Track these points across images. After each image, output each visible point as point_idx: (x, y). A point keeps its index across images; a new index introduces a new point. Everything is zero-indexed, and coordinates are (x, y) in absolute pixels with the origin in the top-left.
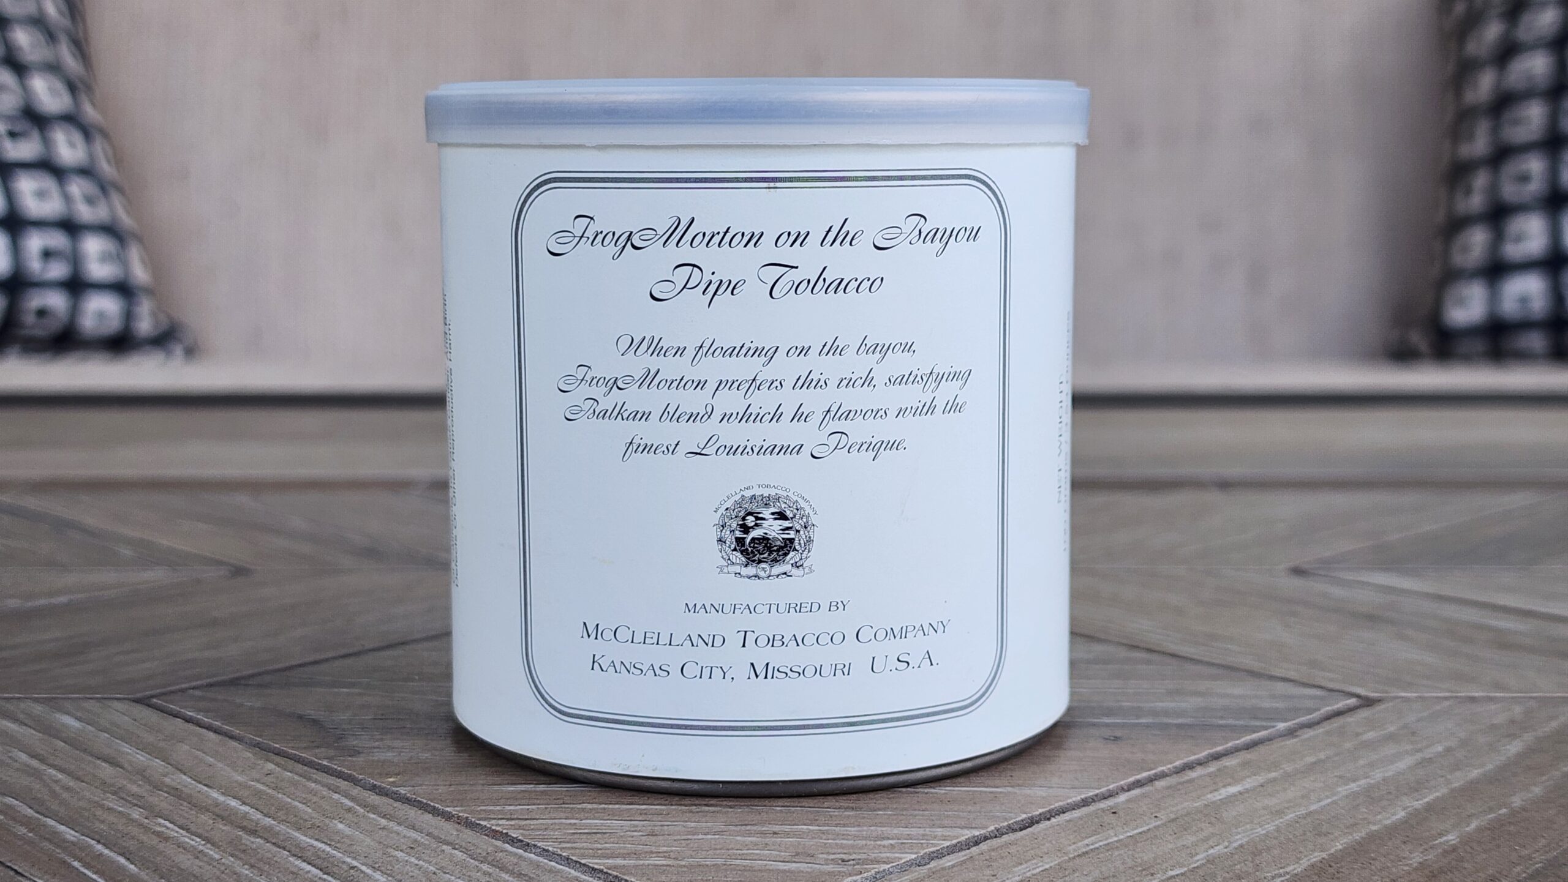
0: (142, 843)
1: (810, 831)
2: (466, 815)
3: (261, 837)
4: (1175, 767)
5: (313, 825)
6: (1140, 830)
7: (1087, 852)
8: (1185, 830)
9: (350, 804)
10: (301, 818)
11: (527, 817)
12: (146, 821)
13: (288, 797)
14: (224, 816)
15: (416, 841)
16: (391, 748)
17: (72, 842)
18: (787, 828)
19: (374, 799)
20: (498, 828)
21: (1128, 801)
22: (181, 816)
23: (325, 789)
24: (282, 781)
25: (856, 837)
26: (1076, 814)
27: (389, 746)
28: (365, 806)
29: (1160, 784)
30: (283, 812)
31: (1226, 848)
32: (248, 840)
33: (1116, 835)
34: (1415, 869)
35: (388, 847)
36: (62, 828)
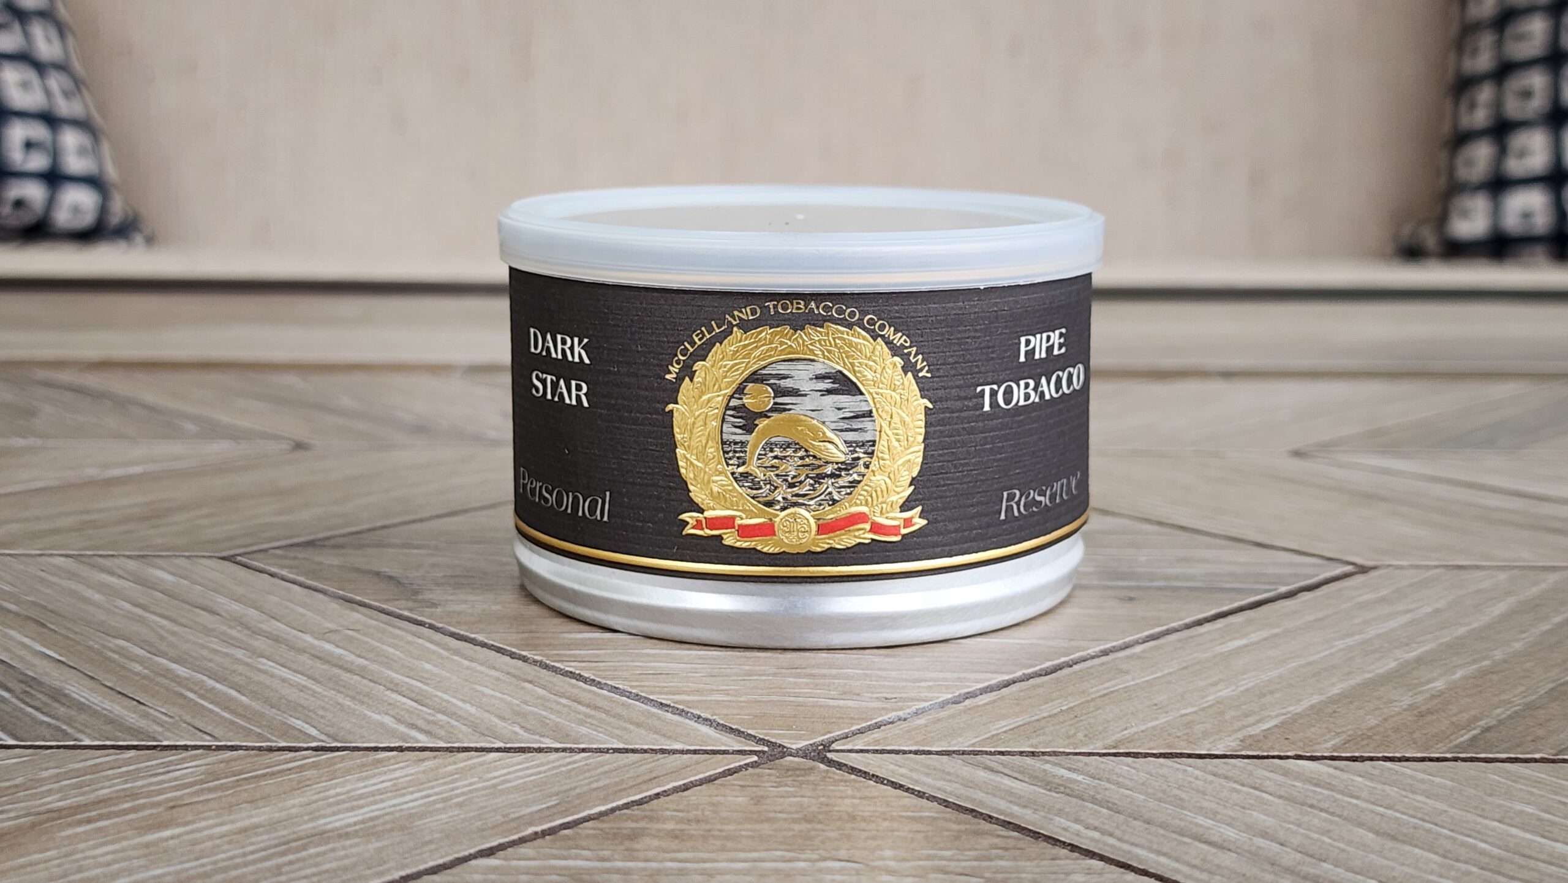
0: (250, 678)
2: (541, 658)
5: (403, 665)
6: (1154, 676)
7: (1106, 694)
8: (1196, 676)
9: (435, 648)
10: (392, 660)
11: (596, 660)
12: (250, 660)
13: (377, 641)
14: (320, 657)
15: (498, 679)
17: (184, 677)
19: (454, 643)
20: (568, 669)
21: (1145, 651)
22: (281, 656)
23: (409, 635)
24: (370, 628)
25: (896, 680)
26: (1097, 661)
27: (462, 600)
29: (1171, 638)
30: (374, 654)
34: (1405, 710)
35: (473, 683)
36: (174, 666)
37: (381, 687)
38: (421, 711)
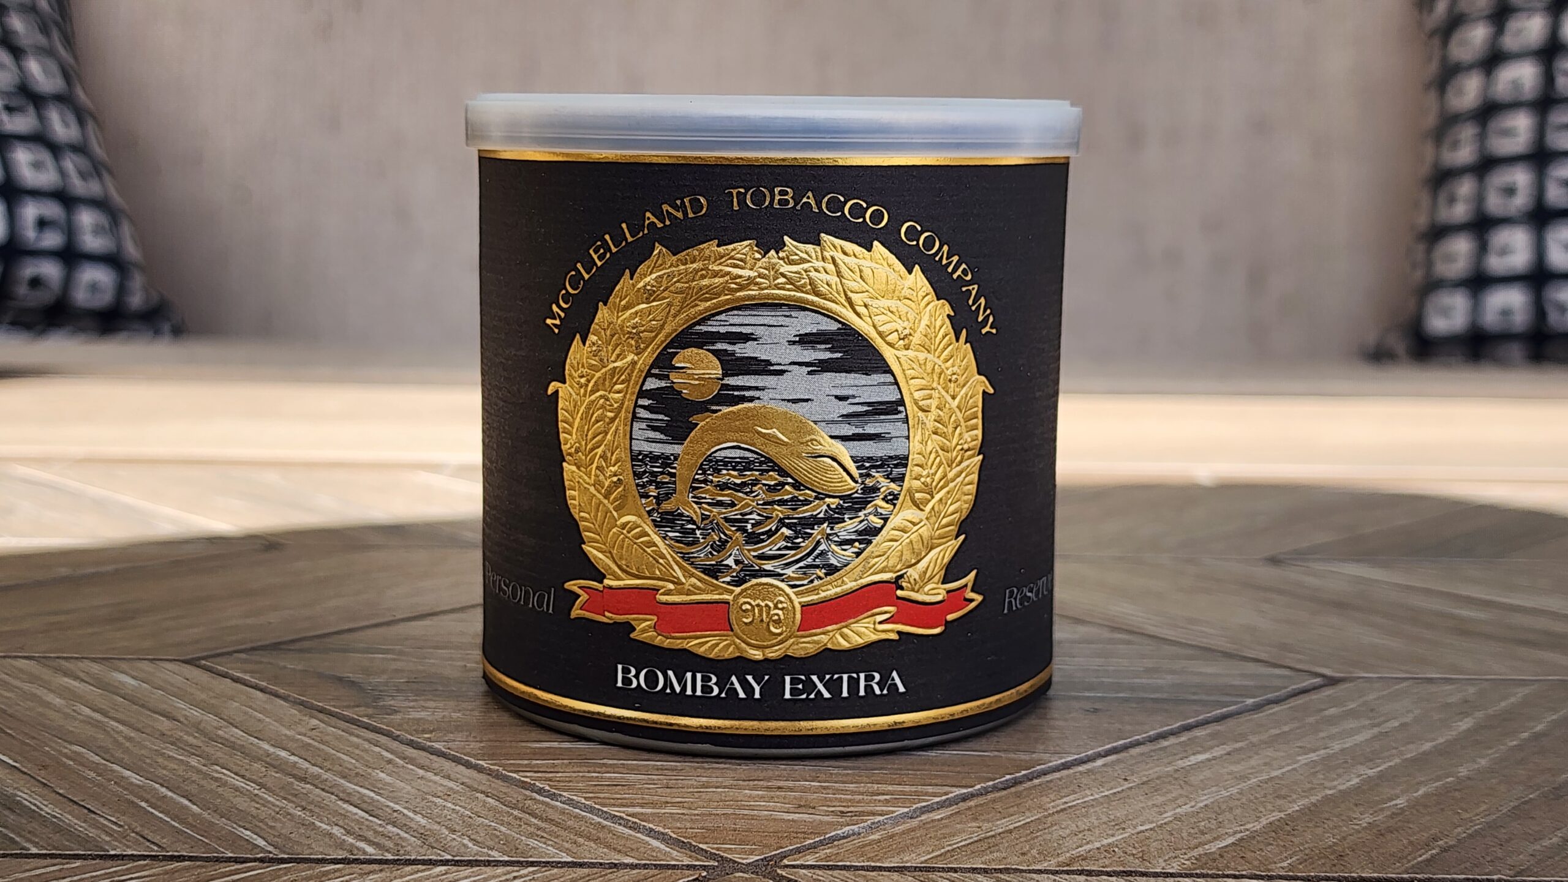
0: (203, 786)
1: (812, 786)
2: (497, 768)
3: (308, 783)
4: (1149, 736)
6: (1115, 791)
7: (1065, 809)
8: (1156, 791)
9: (390, 756)
10: (346, 768)
11: (551, 770)
12: (205, 768)
13: (333, 749)
14: (275, 765)
15: (451, 789)
16: (424, 708)
17: (139, 786)
18: (790, 784)
19: (411, 752)
20: (525, 779)
21: (1104, 765)
22: (237, 764)
23: (366, 743)
24: (327, 734)
25: (853, 793)
26: (1057, 775)
27: (423, 706)
28: (404, 759)
30: (329, 762)
31: (1192, 807)
32: (299, 786)
33: (1092, 795)
34: (1364, 828)
35: (426, 794)
36: (128, 773)
37: (333, 797)
38: (371, 821)
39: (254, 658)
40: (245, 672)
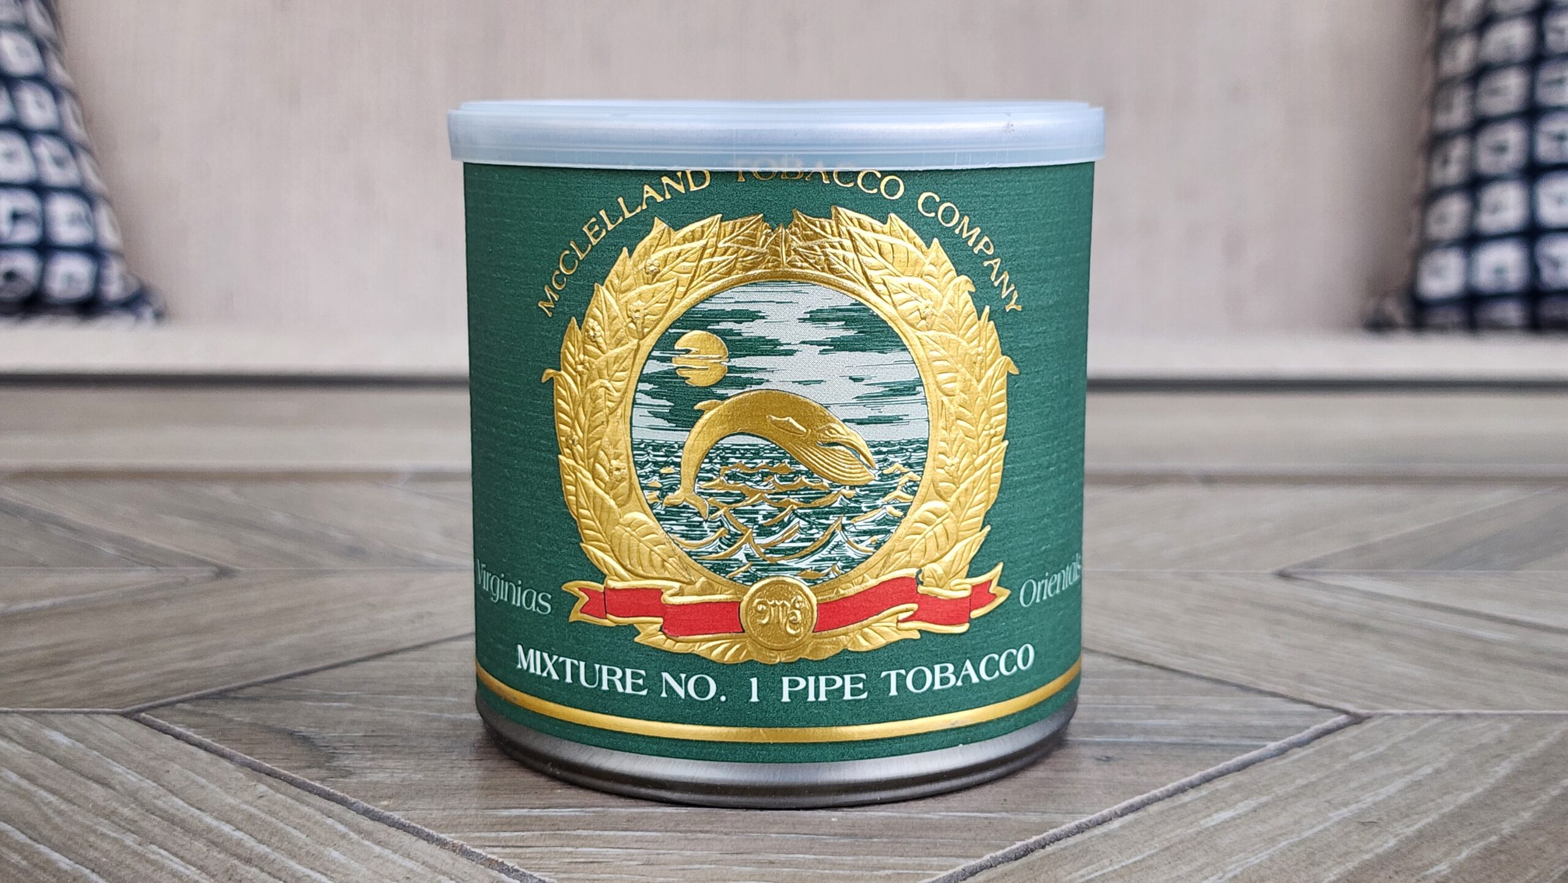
1: (804, 858)
2: (461, 842)
3: (256, 866)
4: (1168, 790)
5: (308, 852)
6: (1135, 859)
8: (1178, 856)
10: (296, 845)
11: (521, 844)
12: (141, 848)
13: (281, 821)
14: (217, 842)
15: (412, 870)
16: (382, 769)
17: (66, 871)
18: (783, 857)
19: (367, 823)
20: (493, 857)
21: (1122, 827)
22: (175, 842)
23: (319, 813)
24: (275, 803)
25: (853, 867)
26: (1071, 841)
27: (381, 767)
28: (360, 832)
29: (1154, 809)
30: (276, 838)
31: (1220, 878)
32: (243, 869)
33: (1111, 865)
36: (56, 856)
39: (200, 709)
40: (189, 726)
